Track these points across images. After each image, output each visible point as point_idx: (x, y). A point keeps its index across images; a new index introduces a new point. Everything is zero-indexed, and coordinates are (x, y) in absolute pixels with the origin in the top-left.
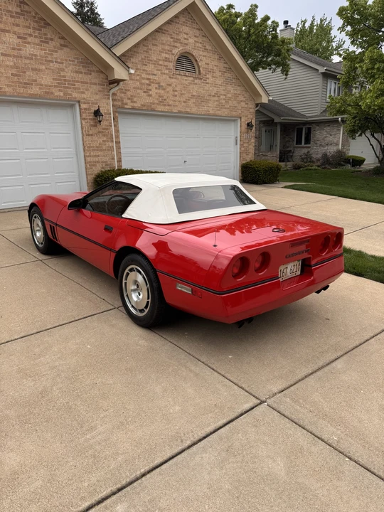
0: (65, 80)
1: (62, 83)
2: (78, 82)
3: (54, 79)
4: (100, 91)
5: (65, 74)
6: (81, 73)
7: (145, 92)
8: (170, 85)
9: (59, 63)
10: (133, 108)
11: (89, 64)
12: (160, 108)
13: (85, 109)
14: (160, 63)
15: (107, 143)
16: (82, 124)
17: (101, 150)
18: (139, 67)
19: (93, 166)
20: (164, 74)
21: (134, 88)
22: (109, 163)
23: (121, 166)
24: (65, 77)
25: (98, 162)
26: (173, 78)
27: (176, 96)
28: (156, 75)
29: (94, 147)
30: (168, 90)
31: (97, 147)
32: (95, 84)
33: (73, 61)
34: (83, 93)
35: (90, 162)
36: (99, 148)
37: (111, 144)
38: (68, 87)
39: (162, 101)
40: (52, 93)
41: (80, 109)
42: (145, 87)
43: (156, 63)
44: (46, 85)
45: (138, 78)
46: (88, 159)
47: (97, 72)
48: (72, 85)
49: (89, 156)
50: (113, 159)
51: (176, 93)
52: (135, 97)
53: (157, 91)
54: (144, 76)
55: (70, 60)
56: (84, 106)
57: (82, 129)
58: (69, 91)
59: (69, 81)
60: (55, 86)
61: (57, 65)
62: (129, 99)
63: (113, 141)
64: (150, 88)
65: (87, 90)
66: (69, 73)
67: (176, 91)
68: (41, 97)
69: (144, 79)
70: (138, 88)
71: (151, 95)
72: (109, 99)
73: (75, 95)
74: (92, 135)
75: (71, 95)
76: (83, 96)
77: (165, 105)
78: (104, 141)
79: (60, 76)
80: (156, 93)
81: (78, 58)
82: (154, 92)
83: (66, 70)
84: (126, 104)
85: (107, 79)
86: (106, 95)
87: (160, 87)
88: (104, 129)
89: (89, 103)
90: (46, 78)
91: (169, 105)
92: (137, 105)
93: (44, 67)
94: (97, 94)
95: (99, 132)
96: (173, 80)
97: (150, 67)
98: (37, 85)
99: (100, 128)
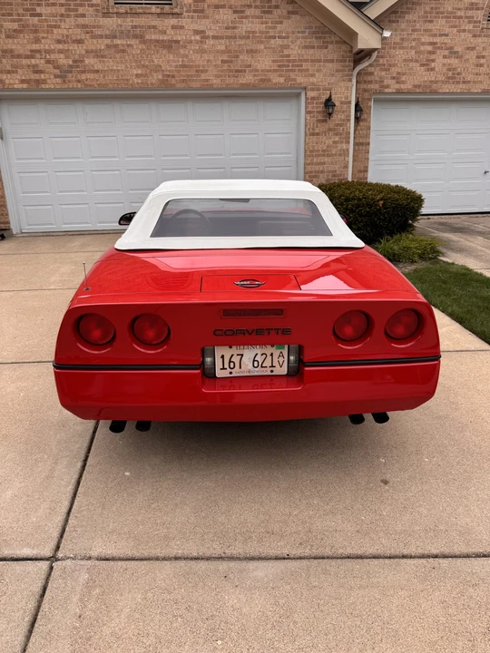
0: (289, 61)
1: (284, 65)
2: (306, 61)
3: (274, 61)
4: (337, 71)
5: (290, 52)
6: (313, 47)
7: (422, 65)
8: (473, 49)
9: (284, 38)
10: (399, 92)
11: (326, 33)
12: (446, 88)
13: (313, 98)
14: (459, 13)
15: (339, 146)
16: (306, 119)
17: (328, 156)
18: (418, 26)
19: (315, 177)
20: (464, 31)
21: (405, 60)
22: (338, 172)
23: (366, 178)
24: (289, 56)
25: (322, 172)
26: (480, 36)
27: (482, 65)
28: (446, 35)
29: (319, 151)
30: (467, 57)
31: (323, 151)
32: (332, 61)
33: (303, 32)
34: (313, 75)
35: (311, 172)
36: (326, 153)
37: (344, 146)
38: (291, 70)
39: (453, 77)
40: (269, 80)
41: (307, 99)
42: (423, 58)
43: (449, 16)
44: (262, 71)
45: (414, 44)
46: (309, 168)
47: (337, 42)
48: (298, 66)
49: (309, 164)
50: (346, 167)
51: (482, 61)
52: (403, 74)
53: (446, 61)
54: (425, 39)
55: (299, 32)
56: (311, 94)
57: (306, 126)
58: (292, 75)
59: (294, 61)
60: (275, 71)
61: (279, 42)
62: (394, 78)
63: (348, 142)
64: (433, 57)
65: (318, 71)
66: (295, 51)
67: (483, 57)
68: (254, 87)
69: (423, 44)
70: (411, 61)
71: (433, 69)
72: (350, 80)
73: (301, 80)
74: (318, 134)
75: (295, 80)
76: (311, 79)
77: (458, 83)
78: (334, 142)
79: (282, 56)
80: (444, 65)
81: (310, 27)
82: (439, 61)
83: (292, 46)
84: (388, 87)
85: (351, 51)
86: (346, 75)
87: (453, 53)
88: (338, 125)
89: (319, 90)
90: (263, 61)
91: (464, 82)
92: (407, 86)
93: (262, 47)
94: (333, 75)
95: (330, 130)
96: (480, 40)
97: (440, 24)
98: (251, 71)
99: (331, 124)
